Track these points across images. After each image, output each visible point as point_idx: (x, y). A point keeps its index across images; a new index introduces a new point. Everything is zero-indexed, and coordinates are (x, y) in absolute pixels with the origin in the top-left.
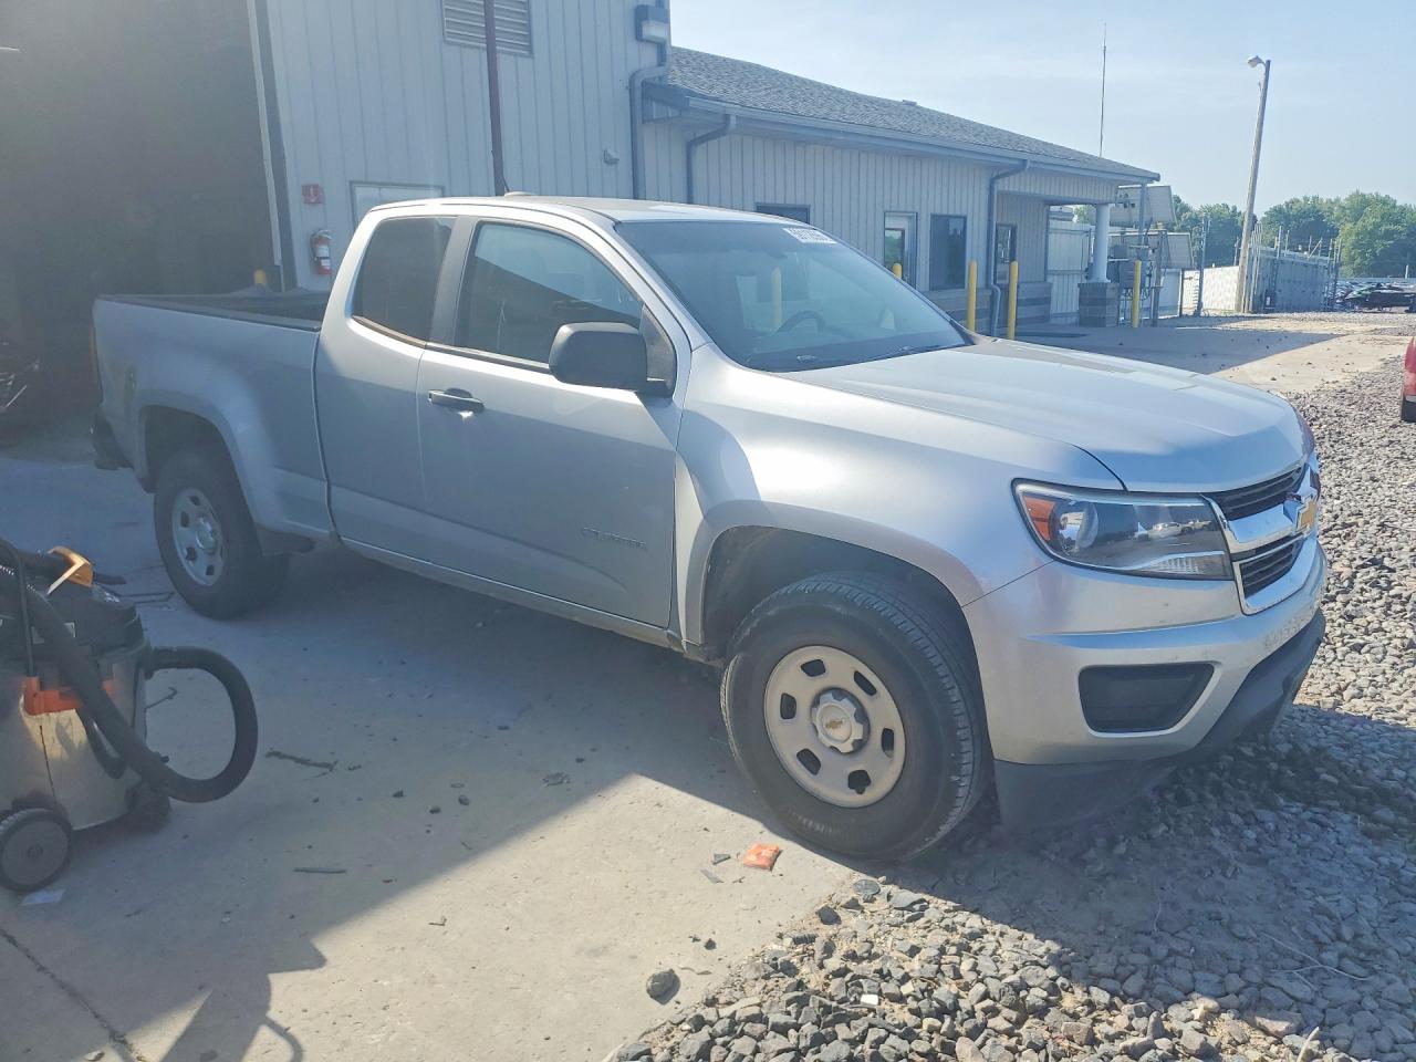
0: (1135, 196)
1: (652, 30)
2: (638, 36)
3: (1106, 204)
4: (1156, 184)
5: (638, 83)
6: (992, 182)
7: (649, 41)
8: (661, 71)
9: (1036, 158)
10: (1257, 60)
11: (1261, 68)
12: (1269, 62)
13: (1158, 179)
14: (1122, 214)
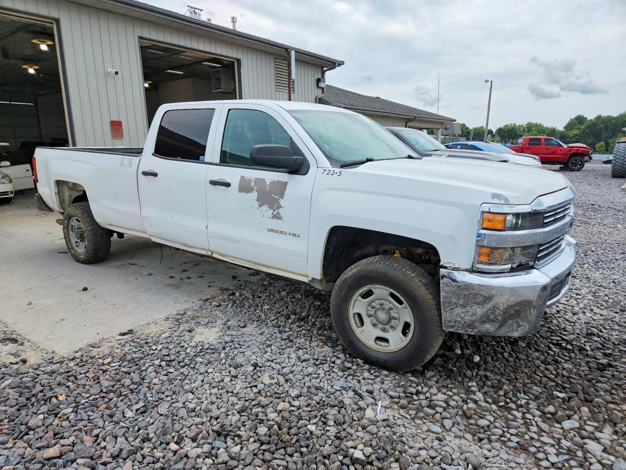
0: (448, 126)
1: (322, 85)
2: (318, 86)
3: (440, 129)
4: (455, 122)
5: (318, 99)
6: (406, 123)
7: (320, 88)
8: (323, 95)
9: (419, 116)
10: (487, 81)
11: (489, 83)
12: (492, 82)
13: (455, 121)
14: (445, 132)
